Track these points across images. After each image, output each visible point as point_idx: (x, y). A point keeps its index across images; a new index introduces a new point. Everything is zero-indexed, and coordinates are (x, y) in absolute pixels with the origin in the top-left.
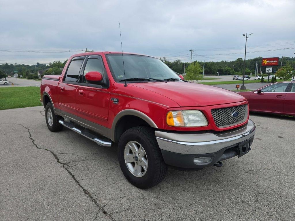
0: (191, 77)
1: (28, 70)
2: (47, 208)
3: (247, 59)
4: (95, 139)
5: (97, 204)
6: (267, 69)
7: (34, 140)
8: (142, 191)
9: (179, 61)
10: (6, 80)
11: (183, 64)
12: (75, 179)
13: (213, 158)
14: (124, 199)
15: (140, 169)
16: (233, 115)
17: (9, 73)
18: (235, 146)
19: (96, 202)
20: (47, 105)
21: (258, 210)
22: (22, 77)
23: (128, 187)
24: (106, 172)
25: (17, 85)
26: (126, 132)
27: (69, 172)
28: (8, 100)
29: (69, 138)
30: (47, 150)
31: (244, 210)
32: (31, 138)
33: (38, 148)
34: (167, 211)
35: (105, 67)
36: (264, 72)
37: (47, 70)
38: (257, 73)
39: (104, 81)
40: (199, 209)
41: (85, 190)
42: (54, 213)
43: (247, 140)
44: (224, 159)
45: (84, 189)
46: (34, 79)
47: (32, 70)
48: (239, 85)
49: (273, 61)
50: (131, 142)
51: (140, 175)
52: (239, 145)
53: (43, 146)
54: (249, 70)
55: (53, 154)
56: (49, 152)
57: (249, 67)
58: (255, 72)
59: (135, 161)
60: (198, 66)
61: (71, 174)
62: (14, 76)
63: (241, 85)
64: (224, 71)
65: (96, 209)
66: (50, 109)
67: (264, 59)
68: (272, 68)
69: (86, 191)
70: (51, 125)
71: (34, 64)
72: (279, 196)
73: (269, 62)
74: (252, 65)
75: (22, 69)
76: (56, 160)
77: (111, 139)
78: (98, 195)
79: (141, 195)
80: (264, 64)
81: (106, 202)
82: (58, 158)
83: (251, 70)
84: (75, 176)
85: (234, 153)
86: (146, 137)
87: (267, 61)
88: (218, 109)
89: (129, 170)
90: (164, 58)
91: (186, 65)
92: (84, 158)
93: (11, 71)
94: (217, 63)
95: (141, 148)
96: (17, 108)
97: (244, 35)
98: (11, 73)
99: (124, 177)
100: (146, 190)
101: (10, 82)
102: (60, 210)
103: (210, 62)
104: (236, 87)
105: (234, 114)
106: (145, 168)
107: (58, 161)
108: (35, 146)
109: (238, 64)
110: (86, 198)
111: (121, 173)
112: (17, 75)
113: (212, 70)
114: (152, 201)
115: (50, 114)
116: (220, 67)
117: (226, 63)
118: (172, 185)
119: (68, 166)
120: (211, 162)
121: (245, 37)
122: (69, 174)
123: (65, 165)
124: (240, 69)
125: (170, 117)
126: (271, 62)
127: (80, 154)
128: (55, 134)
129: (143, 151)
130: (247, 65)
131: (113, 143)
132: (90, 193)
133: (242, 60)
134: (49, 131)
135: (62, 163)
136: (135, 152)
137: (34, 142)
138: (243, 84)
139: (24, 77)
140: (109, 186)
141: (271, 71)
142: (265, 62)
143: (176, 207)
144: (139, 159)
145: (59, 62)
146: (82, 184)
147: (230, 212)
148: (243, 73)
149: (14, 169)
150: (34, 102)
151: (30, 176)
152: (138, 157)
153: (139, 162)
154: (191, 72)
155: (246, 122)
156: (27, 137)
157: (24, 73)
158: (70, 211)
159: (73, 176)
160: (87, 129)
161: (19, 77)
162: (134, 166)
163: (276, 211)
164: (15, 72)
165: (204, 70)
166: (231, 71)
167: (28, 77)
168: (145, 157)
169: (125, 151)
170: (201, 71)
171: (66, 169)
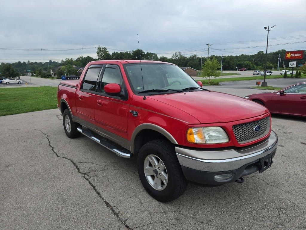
0: (208, 74)
1: (41, 68)
2: (72, 221)
3: (268, 53)
4: (115, 150)
5: (119, 218)
6: (290, 63)
7: (53, 148)
8: (162, 205)
9: (195, 56)
10: (19, 79)
11: (200, 59)
12: (96, 190)
13: (234, 174)
14: (145, 213)
15: (159, 182)
16: (255, 130)
17: (22, 71)
18: (257, 161)
19: (118, 216)
20: (65, 111)
21: (280, 226)
22: (35, 76)
23: (148, 200)
24: (125, 183)
25: (31, 84)
26: (145, 145)
27: (89, 182)
28: (24, 102)
29: (88, 145)
30: (67, 159)
31: (265, 226)
32: (50, 145)
33: (58, 156)
34: (188, 226)
35: (123, 78)
36: (287, 66)
37: (60, 68)
38: (279, 67)
39: (123, 93)
40: (220, 225)
41: (107, 202)
42: (79, 227)
43: (269, 154)
44: (245, 175)
45: (105, 202)
46: (47, 78)
47: (44, 68)
48: (260, 82)
49: (297, 55)
50: (151, 155)
51: (160, 188)
52: (261, 161)
53: (63, 154)
54: (271, 64)
55: (73, 163)
56: (69, 161)
57: (271, 61)
58: (277, 66)
59: (155, 175)
60: (216, 61)
61: (92, 185)
62: (27, 74)
63: (262, 81)
64: (244, 65)
65: (119, 223)
66: (67, 115)
67: (288, 52)
68: (296, 62)
69: (107, 204)
70: (69, 131)
71: (47, 62)
72: (302, 211)
73: (293, 55)
74: (274, 59)
75: (35, 67)
76: (77, 170)
77: (130, 150)
78: (119, 208)
79: (161, 209)
80: (288, 57)
81: (128, 215)
82: (78, 167)
83: (273, 64)
84: (96, 188)
85: (255, 169)
86: (166, 152)
87: (291, 54)
88: (239, 125)
89: (149, 183)
90: (180, 53)
91: (202, 60)
92: (103, 168)
93: (24, 69)
94: (236, 57)
95: (161, 162)
96: (34, 111)
97: (266, 28)
98: (24, 71)
99: (144, 189)
100: (166, 204)
101: (23, 81)
102: (84, 223)
103: (228, 56)
104: (257, 84)
105: (255, 128)
106: (165, 182)
107: (79, 171)
108: (55, 154)
109: (258, 57)
110: (108, 211)
111: (141, 184)
112: (31, 74)
113: (231, 64)
114: (173, 215)
115: (68, 121)
116: (239, 61)
117: (246, 57)
118: (191, 198)
119: (88, 176)
120: (233, 179)
121: (267, 29)
122: (90, 185)
123: (85, 175)
124: (260, 63)
125: (191, 134)
126: (295, 55)
127: (99, 163)
128: (74, 141)
129: (163, 165)
130: (269, 58)
131: (132, 154)
132: (112, 206)
133: (263, 53)
134: (66, 137)
135: (82, 173)
136: (155, 165)
137: (53, 149)
138: (265, 81)
139: (37, 76)
140: (130, 199)
141: (295, 66)
142: (289, 56)
143: (196, 222)
144: (159, 173)
145: (71, 59)
146: (103, 197)
147: (251, 228)
148: (264, 68)
149: (37, 179)
150: (50, 105)
151: (53, 187)
152: (158, 171)
153: (158, 176)
154: (208, 68)
155: (268, 135)
156: (46, 145)
157: (37, 72)
158: (93, 225)
159: (94, 187)
160: (106, 138)
161: (32, 75)
162: (154, 179)
163: (299, 228)
164: (28, 71)
165: (222, 65)
166: (251, 66)
167: (41, 75)
168: (165, 171)
169: (145, 164)
170: (219, 67)
171: (87, 180)
